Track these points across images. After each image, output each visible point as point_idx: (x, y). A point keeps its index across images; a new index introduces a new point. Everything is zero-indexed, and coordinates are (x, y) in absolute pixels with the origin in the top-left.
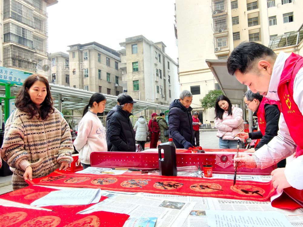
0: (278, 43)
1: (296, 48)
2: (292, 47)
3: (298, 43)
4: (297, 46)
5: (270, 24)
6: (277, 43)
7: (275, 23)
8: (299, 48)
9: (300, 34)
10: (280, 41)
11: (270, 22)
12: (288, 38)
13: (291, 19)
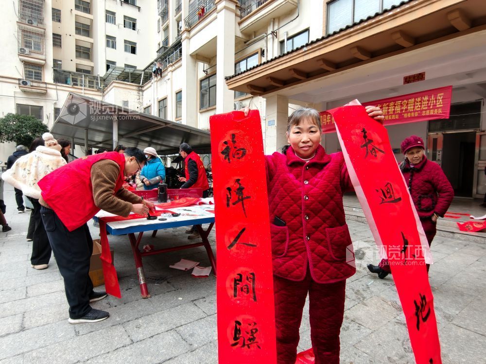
0: (119, 74)
1: (140, 88)
2: (136, 86)
3: (142, 84)
4: (142, 87)
5: (108, 45)
6: (117, 74)
7: (114, 46)
8: (143, 89)
9: (144, 74)
10: (121, 74)
11: (108, 42)
12: (131, 73)
13: (133, 51)
